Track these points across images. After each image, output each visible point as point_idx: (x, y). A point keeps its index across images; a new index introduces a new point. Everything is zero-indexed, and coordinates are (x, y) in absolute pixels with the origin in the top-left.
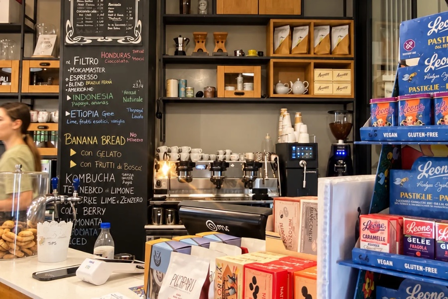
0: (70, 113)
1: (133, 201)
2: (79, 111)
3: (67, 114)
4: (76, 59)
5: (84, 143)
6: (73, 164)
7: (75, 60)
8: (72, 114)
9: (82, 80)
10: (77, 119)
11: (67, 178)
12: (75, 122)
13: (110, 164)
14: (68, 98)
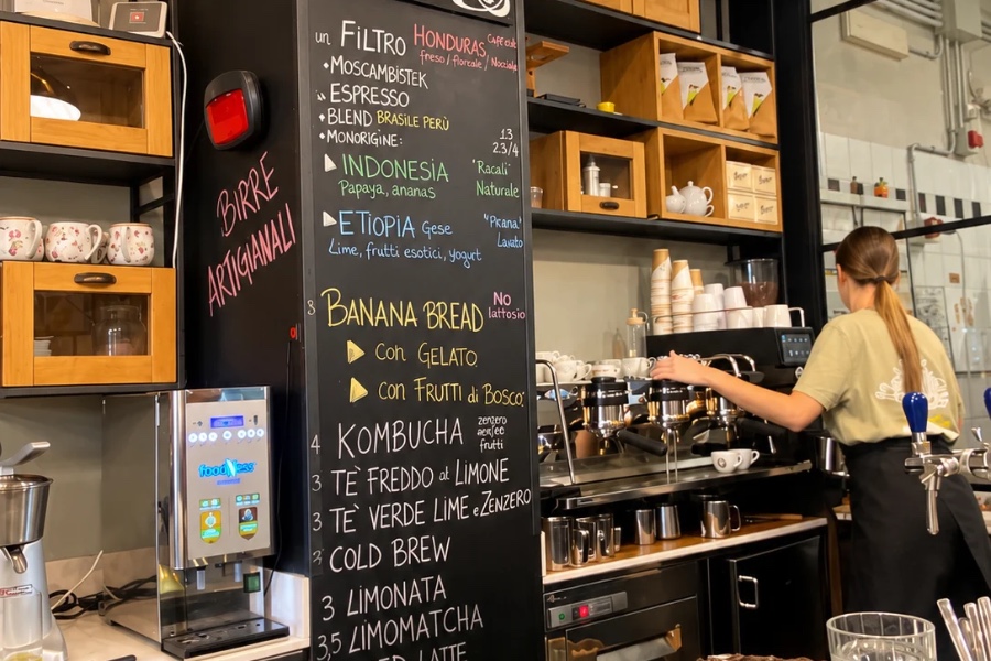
0: (337, 218)
1: (508, 505)
2: (363, 213)
3: (328, 220)
4: (349, 28)
5: (381, 322)
6: (357, 391)
7: (344, 33)
8: (342, 223)
9: (366, 106)
10: (357, 240)
11: (341, 440)
12: (353, 251)
13: (450, 388)
14: (329, 165)
